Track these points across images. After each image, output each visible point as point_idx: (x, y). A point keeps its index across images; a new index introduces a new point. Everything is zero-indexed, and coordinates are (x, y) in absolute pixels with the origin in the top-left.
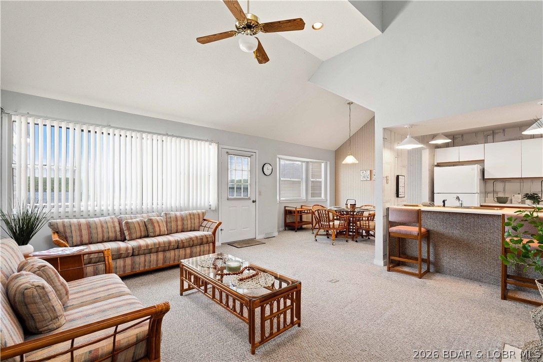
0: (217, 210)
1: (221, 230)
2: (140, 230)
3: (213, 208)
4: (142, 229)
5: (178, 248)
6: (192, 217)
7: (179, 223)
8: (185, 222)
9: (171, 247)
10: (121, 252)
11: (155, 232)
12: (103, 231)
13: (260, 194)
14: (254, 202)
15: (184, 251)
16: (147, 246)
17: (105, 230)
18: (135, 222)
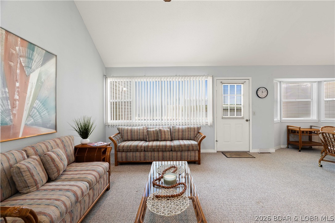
0: (212, 126)
1: (217, 141)
2: (154, 136)
3: (209, 124)
4: (155, 135)
5: (172, 151)
6: (189, 130)
7: (180, 133)
8: (184, 133)
9: (167, 150)
10: (138, 148)
11: (161, 138)
12: (137, 134)
13: (254, 113)
14: (247, 121)
15: (176, 154)
16: (152, 146)
17: (138, 134)
18: (152, 131)
